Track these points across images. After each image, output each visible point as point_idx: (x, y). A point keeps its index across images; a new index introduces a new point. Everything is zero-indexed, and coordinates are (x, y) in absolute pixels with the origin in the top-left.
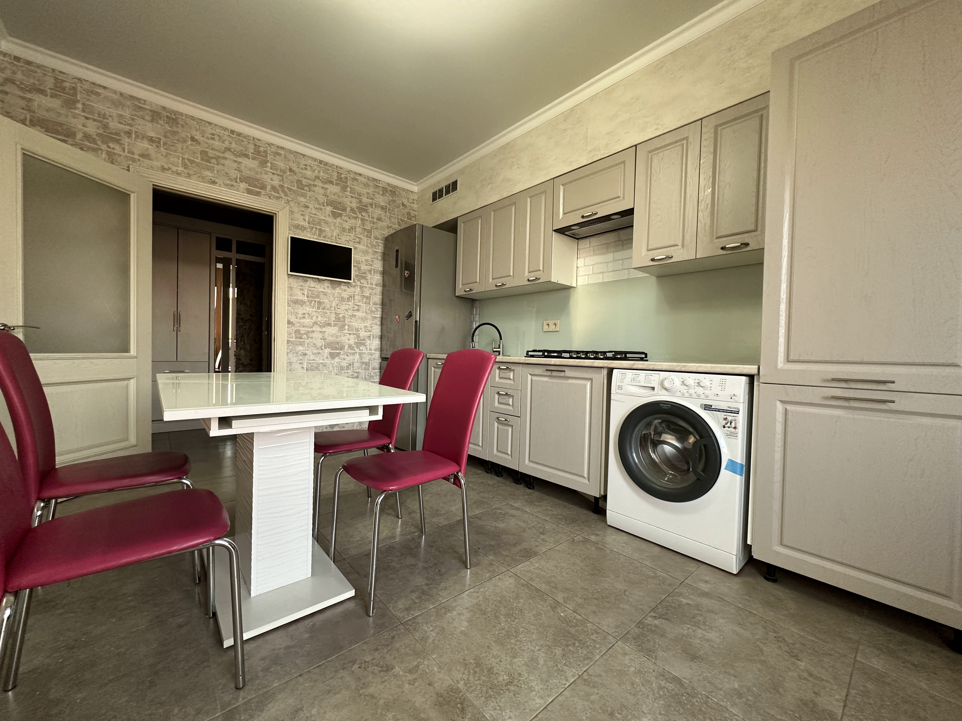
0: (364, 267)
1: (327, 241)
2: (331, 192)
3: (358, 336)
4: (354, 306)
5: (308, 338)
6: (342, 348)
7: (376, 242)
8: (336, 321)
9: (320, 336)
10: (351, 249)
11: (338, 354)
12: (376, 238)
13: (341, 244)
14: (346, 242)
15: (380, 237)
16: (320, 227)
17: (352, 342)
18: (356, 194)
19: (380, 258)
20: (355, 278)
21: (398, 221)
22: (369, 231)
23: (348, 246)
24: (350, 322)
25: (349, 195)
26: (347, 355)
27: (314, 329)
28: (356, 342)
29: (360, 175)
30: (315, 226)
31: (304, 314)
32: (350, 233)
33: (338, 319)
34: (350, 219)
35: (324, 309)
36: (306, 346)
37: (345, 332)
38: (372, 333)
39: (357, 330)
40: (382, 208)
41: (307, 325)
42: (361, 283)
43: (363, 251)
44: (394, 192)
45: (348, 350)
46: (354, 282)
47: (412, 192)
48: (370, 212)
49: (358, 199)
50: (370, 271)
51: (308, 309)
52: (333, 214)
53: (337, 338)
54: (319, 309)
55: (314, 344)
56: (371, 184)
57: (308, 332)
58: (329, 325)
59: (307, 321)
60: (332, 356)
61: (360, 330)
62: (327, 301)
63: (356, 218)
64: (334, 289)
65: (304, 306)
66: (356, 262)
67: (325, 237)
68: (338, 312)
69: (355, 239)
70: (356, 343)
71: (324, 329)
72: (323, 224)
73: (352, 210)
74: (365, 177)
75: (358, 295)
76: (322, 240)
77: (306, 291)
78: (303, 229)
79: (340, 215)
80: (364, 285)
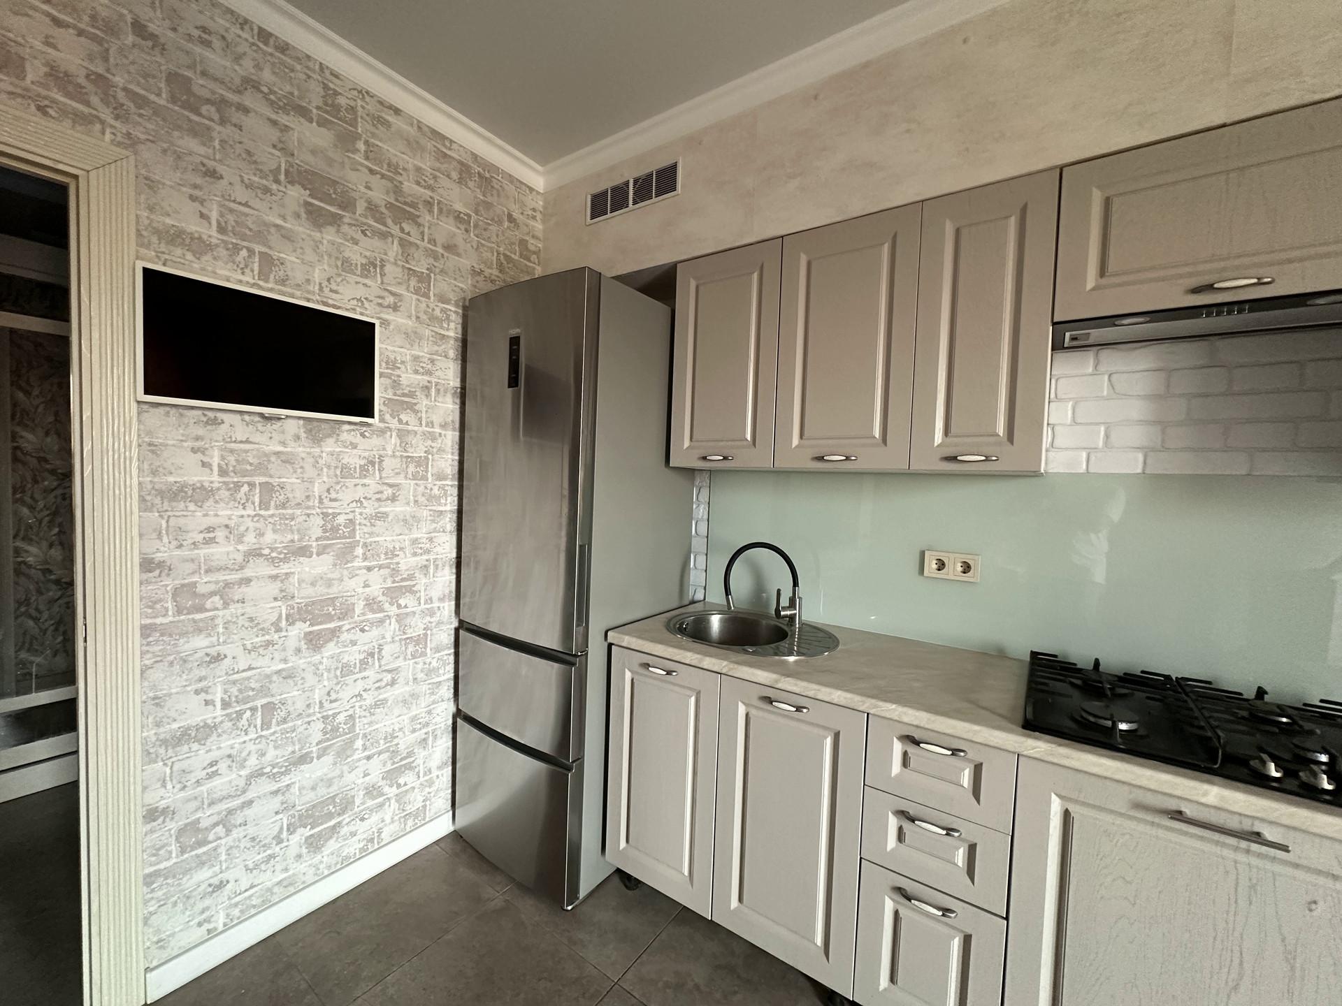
0: (408, 378)
1: (292, 296)
2: (300, 142)
3: (395, 571)
4: (380, 488)
5: (226, 605)
6: (347, 612)
7: (442, 310)
8: (328, 538)
9: (274, 588)
10: (373, 325)
11: (334, 633)
12: (443, 299)
13: (339, 308)
14: (355, 302)
15: (452, 296)
16: (264, 249)
17: (376, 590)
18: (385, 166)
19: (452, 354)
20: (383, 408)
21: (498, 260)
22: (424, 279)
23: (362, 314)
24: (371, 534)
25: (362, 165)
26: (362, 630)
27: (248, 573)
28: (388, 588)
29: (397, 111)
30: (245, 244)
31: (210, 529)
32: (367, 277)
33: (331, 531)
34: (366, 235)
35: (284, 506)
36: (221, 630)
37: (356, 564)
38: (432, 557)
39: (391, 554)
40: (458, 217)
41: (222, 563)
42: (400, 421)
43: (406, 333)
44: (488, 181)
45: (363, 614)
46: (382, 420)
47: (531, 189)
48: (427, 224)
49: (391, 180)
50: (426, 389)
51: (225, 513)
52: (309, 213)
53: (329, 586)
54: (267, 509)
55: (251, 619)
56: (429, 145)
57: (227, 585)
58: (303, 552)
59: (222, 551)
60: (314, 642)
61: (401, 553)
62: (294, 480)
63: (384, 236)
64: (317, 440)
65: (211, 501)
66: (387, 363)
67: (283, 282)
68: (330, 511)
69: (383, 298)
70: (387, 592)
71: (285, 568)
72: (274, 238)
73: (372, 208)
74: (410, 120)
75: (394, 456)
76: (271, 290)
77: (216, 453)
78: (200, 247)
79: (335, 220)
80: (410, 428)
